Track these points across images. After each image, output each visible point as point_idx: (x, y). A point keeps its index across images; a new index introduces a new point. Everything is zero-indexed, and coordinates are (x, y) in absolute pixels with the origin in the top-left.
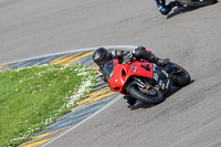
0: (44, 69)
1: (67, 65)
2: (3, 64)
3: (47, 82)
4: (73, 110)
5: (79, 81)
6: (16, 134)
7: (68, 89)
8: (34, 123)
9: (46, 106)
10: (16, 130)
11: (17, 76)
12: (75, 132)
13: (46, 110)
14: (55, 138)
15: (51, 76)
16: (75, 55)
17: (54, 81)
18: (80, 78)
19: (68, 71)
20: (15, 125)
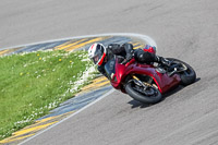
0: (48, 54)
1: (71, 51)
2: (8, 48)
3: (51, 67)
4: (77, 95)
5: (83, 67)
6: (19, 117)
7: (72, 75)
8: (38, 107)
9: (50, 91)
10: (20, 113)
11: (22, 60)
12: (78, 117)
13: (50, 94)
14: (58, 122)
15: (55, 61)
16: (79, 41)
17: (58, 67)
18: (84, 64)
19: (73, 57)
20: (19, 109)
